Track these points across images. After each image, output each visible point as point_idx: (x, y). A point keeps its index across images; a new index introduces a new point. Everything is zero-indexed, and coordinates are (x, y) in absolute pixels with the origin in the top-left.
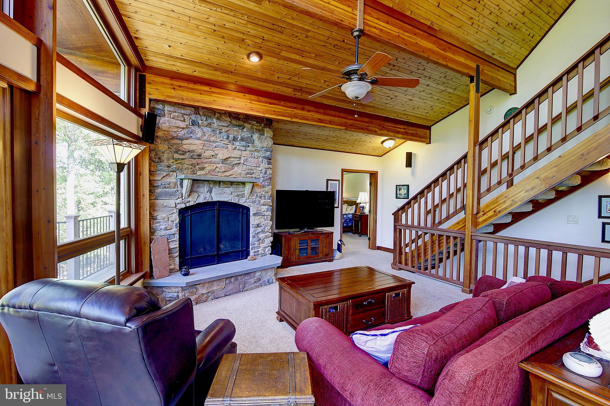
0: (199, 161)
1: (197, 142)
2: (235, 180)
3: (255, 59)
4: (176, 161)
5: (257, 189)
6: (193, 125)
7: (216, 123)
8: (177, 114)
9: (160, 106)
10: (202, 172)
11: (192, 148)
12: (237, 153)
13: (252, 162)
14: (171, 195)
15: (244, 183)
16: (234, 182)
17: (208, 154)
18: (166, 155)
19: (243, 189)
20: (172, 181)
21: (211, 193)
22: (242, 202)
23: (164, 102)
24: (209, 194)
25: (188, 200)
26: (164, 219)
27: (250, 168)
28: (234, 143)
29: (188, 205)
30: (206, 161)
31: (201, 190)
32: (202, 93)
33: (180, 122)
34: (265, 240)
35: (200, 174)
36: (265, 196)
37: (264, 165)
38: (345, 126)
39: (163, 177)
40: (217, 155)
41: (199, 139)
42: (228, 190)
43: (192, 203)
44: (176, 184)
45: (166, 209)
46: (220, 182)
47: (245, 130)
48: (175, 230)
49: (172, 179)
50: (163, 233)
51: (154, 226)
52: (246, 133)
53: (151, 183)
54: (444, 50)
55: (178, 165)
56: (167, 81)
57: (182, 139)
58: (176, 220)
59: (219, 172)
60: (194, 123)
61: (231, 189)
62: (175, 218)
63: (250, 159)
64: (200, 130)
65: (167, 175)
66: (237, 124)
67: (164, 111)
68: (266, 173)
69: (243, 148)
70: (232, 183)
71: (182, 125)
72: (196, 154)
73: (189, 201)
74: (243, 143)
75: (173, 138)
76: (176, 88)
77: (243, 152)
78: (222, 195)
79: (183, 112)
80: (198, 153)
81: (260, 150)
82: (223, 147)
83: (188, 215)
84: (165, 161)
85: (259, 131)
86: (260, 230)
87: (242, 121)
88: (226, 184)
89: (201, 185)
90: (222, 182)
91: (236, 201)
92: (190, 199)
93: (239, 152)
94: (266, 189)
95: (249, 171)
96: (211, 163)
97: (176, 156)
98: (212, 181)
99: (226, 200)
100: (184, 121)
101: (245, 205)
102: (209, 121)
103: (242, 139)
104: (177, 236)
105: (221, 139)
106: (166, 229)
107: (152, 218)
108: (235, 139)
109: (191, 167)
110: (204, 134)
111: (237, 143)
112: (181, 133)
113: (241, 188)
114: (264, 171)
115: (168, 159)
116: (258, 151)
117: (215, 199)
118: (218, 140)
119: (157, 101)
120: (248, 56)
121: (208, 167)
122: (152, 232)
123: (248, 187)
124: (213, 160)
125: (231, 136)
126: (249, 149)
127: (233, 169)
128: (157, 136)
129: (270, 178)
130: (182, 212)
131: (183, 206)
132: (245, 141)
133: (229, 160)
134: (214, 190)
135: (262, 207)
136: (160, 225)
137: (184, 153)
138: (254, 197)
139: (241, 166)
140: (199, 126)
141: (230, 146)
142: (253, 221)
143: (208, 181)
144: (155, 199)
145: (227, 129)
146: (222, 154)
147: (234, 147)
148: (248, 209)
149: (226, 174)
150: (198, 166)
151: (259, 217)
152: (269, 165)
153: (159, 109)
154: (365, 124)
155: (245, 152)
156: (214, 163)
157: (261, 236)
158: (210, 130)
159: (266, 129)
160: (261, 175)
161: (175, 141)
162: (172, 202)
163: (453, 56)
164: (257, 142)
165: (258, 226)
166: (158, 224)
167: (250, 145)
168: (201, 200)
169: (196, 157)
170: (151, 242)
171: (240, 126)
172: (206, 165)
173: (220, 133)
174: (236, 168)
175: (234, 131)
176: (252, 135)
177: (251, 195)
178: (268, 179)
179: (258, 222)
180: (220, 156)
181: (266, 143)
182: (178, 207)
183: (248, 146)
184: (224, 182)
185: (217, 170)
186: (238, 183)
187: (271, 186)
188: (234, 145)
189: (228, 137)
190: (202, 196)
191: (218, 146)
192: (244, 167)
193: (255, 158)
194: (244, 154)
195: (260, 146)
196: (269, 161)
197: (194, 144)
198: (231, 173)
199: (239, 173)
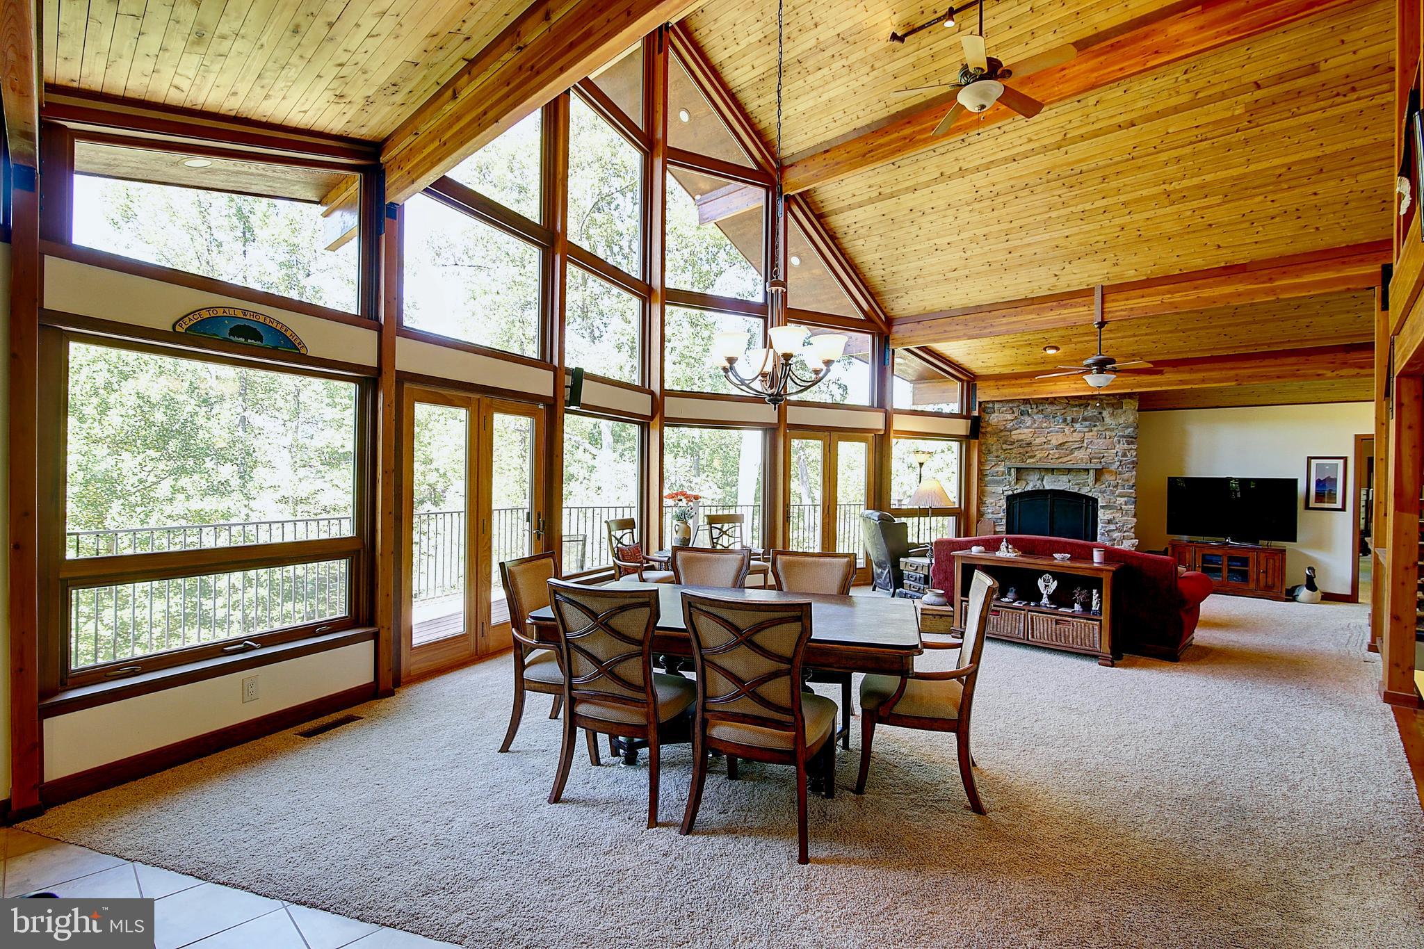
0: (1028, 449)
1: (1026, 430)
2: (1075, 466)
3: (1051, 352)
4: (1005, 451)
5: (1108, 477)
6: (1022, 415)
7: (1049, 409)
8: (1005, 409)
9: (991, 405)
10: (1032, 460)
11: (1021, 437)
12: (1077, 436)
13: (1099, 445)
14: (998, 483)
15: (1087, 470)
16: (1074, 469)
17: (1038, 441)
18: (995, 447)
19: (1086, 477)
21: (1042, 481)
22: (1084, 491)
23: (993, 402)
24: (1040, 482)
25: (1016, 487)
26: (992, 503)
27: (1097, 451)
28: (1074, 424)
29: (1015, 492)
30: (1036, 448)
31: (1031, 478)
33: (1008, 415)
34: (1124, 541)
35: (1031, 462)
36: (1123, 486)
37: (1122, 446)
39: (993, 466)
40: (1050, 441)
41: (1028, 427)
42: (1065, 478)
43: (1019, 491)
44: (1003, 473)
45: (993, 495)
46: (1053, 469)
47: (1090, 408)
48: (1002, 515)
49: (1001, 468)
50: (990, 516)
51: (982, 509)
52: (1090, 412)
53: (980, 470)
54: (1271, 280)
55: (1006, 455)
56: (992, 383)
57: (1011, 431)
58: (1003, 505)
59: (1052, 459)
61: (1070, 477)
62: (1003, 503)
63: (1096, 441)
64: (1030, 418)
65: (996, 464)
66: (1077, 403)
67: (995, 409)
68: (1124, 455)
69: (1086, 430)
70: (1069, 470)
71: (1010, 417)
72: (1024, 442)
73: (1017, 489)
74: (1087, 423)
75: (1002, 431)
76: (1001, 388)
77: (1086, 434)
78: (1055, 483)
79: (1012, 406)
80: (1027, 442)
81: (1113, 428)
82: (1057, 432)
83: (1016, 502)
84: (996, 452)
85: (1112, 407)
86: (1112, 527)
88: (1061, 471)
89: (1031, 473)
90: (1056, 469)
91: (1076, 490)
92: (1018, 487)
93: (1082, 435)
94: (1126, 476)
95: (1096, 455)
96: (1042, 450)
97: (1005, 447)
98: (1043, 468)
99: (1061, 489)
100: (1013, 412)
101: (1090, 495)
102: (1041, 408)
103: (1085, 419)
104: (1004, 521)
105: (1056, 423)
106: (993, 513)
107: (981, 502)
108: (1074, 421)
109: (1018, 455)
110: (1034, 421)
111: (1077, 425)
112: (1009, 425)
113: (1083, 476)
114: (1120, 454)
115: (997, 450)
116: (1112, 430)
117: (1047, 488)
118: (1052, 426)
119: (988, 402)
120: (1045, 349)
121: (1039, 455)
122: (981, 514)
123: (1093, 475)
124: (1046, 446)
125: (1069, 419)
126: (1095, 429)
127: (1073, 454)
128: (983, 433)
129: (1133, 462)
130: (1009, 498)
131: (1010, 493)
132: (1090, 420)
133: (1067, 444)
134: (1046, 477)
135: (1118, 499)
136: (988, 509)
137: (1012, 443)
138: (1104, 486)
139: (1083, 450)
140: (1029, 415)
141: (1067, 430)
142: (1102, 515)
143: (1039, 469)
144: (985, 486)
145: (1063, 411)
146: (1057, 439)
147: (1072, 429)
148: (1095, 501)
149: (1060, 460)
150: (1028, 454)
151: (1112, 511)
152: (1130, 446)
153: (989, 408)
156: (1047, 449)
157: (1116, 535)
158: (1042, 416)
159: (1124, 401)
160: (1116, 459)
161: (1002, 434)
162: (1000, 490)
163: (1297, 281)
164: (1108, 420)
165: (1109, 522)
166: (986, 508)
167: (1097, 423)
168: (1029, 488)
169: (1024, 445)
170: (978, 522)
171: (1080, 405)
172: (1037, 453)
173: (1054, 417)
174: (1076, 453)
175: (1072, 412)
176: (1100, 413)
177: (1098, 484)
178: (1128, 463)
179: (1111, 517)
180: (1054, 442)
181: (1124, 418)
182: (1006, 493)
183: (1095, 426)
184: (1059, 469)
185: (1050, 456)
186: (1079, 470)
187: (1134, 473)
188: (1073, 427)
189: (1065, 420)
190: (1032, 484)
191: (1051, 432)
192: (1088, 450)
193: (1105, 438)
194: (1088, 435)
195: (1114, 423)
196: (1131, 439)
197: (1024, 433)
198: (1068, 458)
199: (1079, 458)
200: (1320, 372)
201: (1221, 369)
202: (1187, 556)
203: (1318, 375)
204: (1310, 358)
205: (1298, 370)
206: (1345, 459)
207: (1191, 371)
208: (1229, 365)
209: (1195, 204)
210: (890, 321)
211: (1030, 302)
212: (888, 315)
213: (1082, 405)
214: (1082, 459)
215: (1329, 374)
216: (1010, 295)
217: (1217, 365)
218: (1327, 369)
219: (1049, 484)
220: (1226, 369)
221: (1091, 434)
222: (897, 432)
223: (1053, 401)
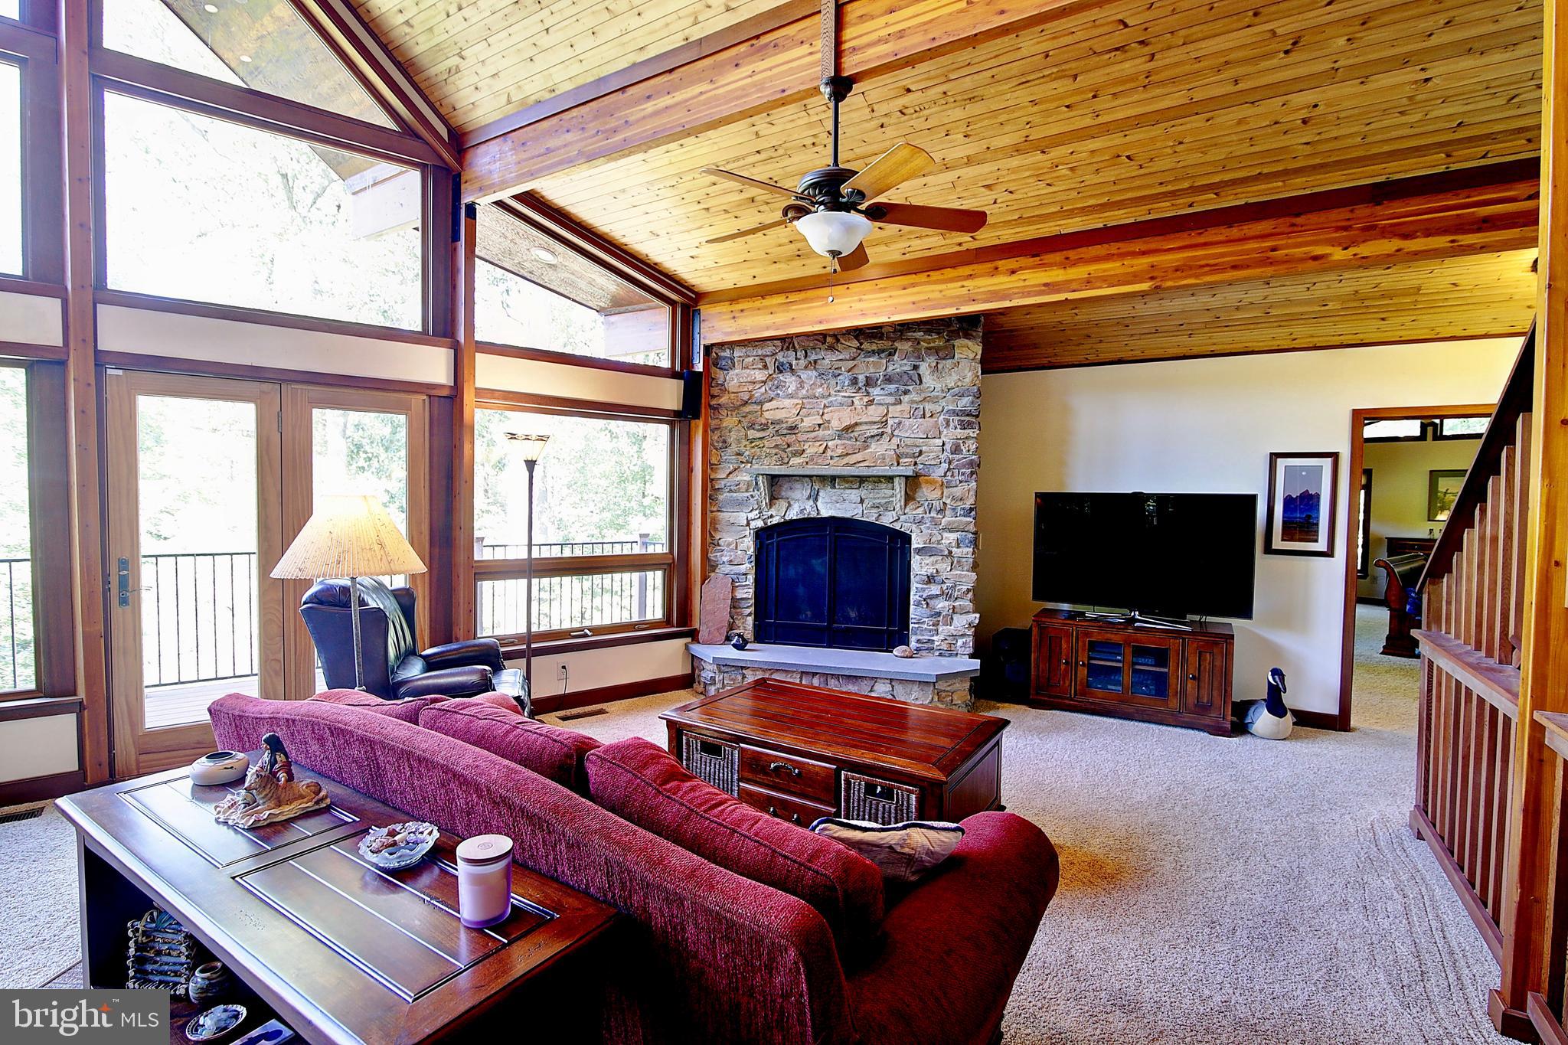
0: (791, 439)
1: (787, 402)
2: (869, 472)
4: (752, 442)
5: (927, 494)
6: (781, 372)
7: (828, 359)
8: (751, 359)
9: (727, 353)
10: (798, 461)
11: (779, 415)
12: (875, 413)
13: (913, 430)
14: (740, 504)
15: (890, 479)
16: (869, 477)
17: (808, 422)
18: (733, 435)
19: (890, 492)
20: (745, 478)
21: (815, 500)
22: (886, 520)
23: (730, 345)
24: (811, 502)
25: (770, 513)
26: (729, 545)
27: (909, 442)
28: (870, 390)
29: (769, 523)
30: (805, 437)
31: (797, 495)
32: (773, 310)
33: (757, 372)
34: (955, 617)
35: (795, 465)
36: (955, 510)
37: (953, 432)
38: (1152, 278)
39: (730, 473)
40: (829, 422)
41: (791, 396)
42: (854, 495)
43: (775, 520)
44: (749, 485)
45: (732, 528)
46: (834, 478)
47: (896, 357)
48: (748, 567)
49: (744, 477)
50: (727, 569)
51: (711, 556)
52: (899, 365)
53: (707, 481)
55: (753, 451)
56: (725, 307)
57: (761, 403)
58: (749, 548)
59: (831, 458)
60: (780, 369)
61: (863, 493)
62: (749, 544)
63: (907, 422)
64: (794, 378)
65: (736, 469)
66: (874, 347)
67: (732, 359)
68: (956, 450)
69: (891, 400)
70: (862, 480)
71: (760, 375)
72: (784, 425)
73: (772, 516)
74: (892, 387)
75: (746, 403)
76: (737, 315)
77: (891, 408)
78: (838, 505)
79: (760, 352)
80: (789, 425)
81: (937, 397)
82: (841, 404)
83: (773, 543)
84: (734, 446)
85: (937, 350)
86: (935, 589)
87: (888, 338)
88: (847, 482)
89: (798, 485)
90: (839, 477)
91: (874, 519)
92: (773, 512)
93: (884, 410)
94: (958, 491)
95: (907, 450)
96: (815, 439)
97: (752, 434)
98: (817, 476)
99: (848, 515)
100: (765, 367)
101: (897, 526)
102: (813, 357)
103: (888, 380)
104: (751, 578)
105: (838, 388)
106: (731, 563)
107: (709, 542)
108: (870, 382)
109: (774, 451)
110: (801, 386)
111: (875, 392)
112: (758, 394)
113: (884, 492)
114: (948, 447)
115: (739, 441)
116: (934, 400)
117: (825, 513)
118: (833, 393)
119: (721, 345)
121: (811, 449)
122: (709, 566)
123: (901, 489)
124: (821, 433)
125: (861, 378)
126: (906, 398)
127: (868, 447)
129: (971, 463)
130: (762, 535)
131: (760, 524)
132: (898, 382)
133: (857, 429)
134: (821, 494)
135: (945, 535)
136: (722, 556)
137: (764, 427)
138: (920, 510)
139: (884, 442)
140: (792, 371)
141: (857, 400)
142: (920, 566)
143: (810, 477)
144: (718, 511)
145: (851, 363)
146: (840, 418)
147: (866, 399)
148: (906, 539)
149: (846, 460)
150: (790, 449)
151: (933, 559)
152: (966, 431)
153: (725, 358)
155: (898, 406)
156: (823, 439)
157: (941, 605)
158: (815, 373)
159: (957, 343)
160: (943, 457)
161: (746, 409)
162: (741, 518)
164: (929, 380)
165: (930, 579)
166: (719, 554)
167: (910, 388)
168: (793, 514)
169: (785, 432)
170: (703, 583)
171: (880, 352)
172: (807, 446)
173: (835, 376)
174: (873, 446)
175: (872, 366)
176: (916, 368)
177: (911, 506)
178: (964, 466)
179: (931, 570)
180: (836, 425)
181: (955, 377)
182: (753, 524)
183: (906, 392)
184: (843, 478)
185: (829, 453)
186: (878, 479)
187: (973, 484)
188: (868, 393)
189: (854, 381)
190: (797, 506)
191: (831, 404)
192: (895, 440)
193: (924, 416)
194: (895, 411)
195: (938, 386)
196: (969, 419)
197: (782, 408)
198: (859, 457)
199: (878, 455)
200: (1319, 250)
201: (1123, 256)
202: (1064, 646)
203: (1315, 258)
204: (1299, 220)
205: (1274, 249)
206: (1335, 456)
207: (1067, 263)
208: (1137, 245)
210: (460, 141)
212: (454, 123)
213: (883, 351)
214: (883, 458)
215: (1338, 254)
217: (1113, 248)
218: (1332, 243)
219: (829, 506)
220: (1133, 254)
221: (899, 408)
222: (480, 392)
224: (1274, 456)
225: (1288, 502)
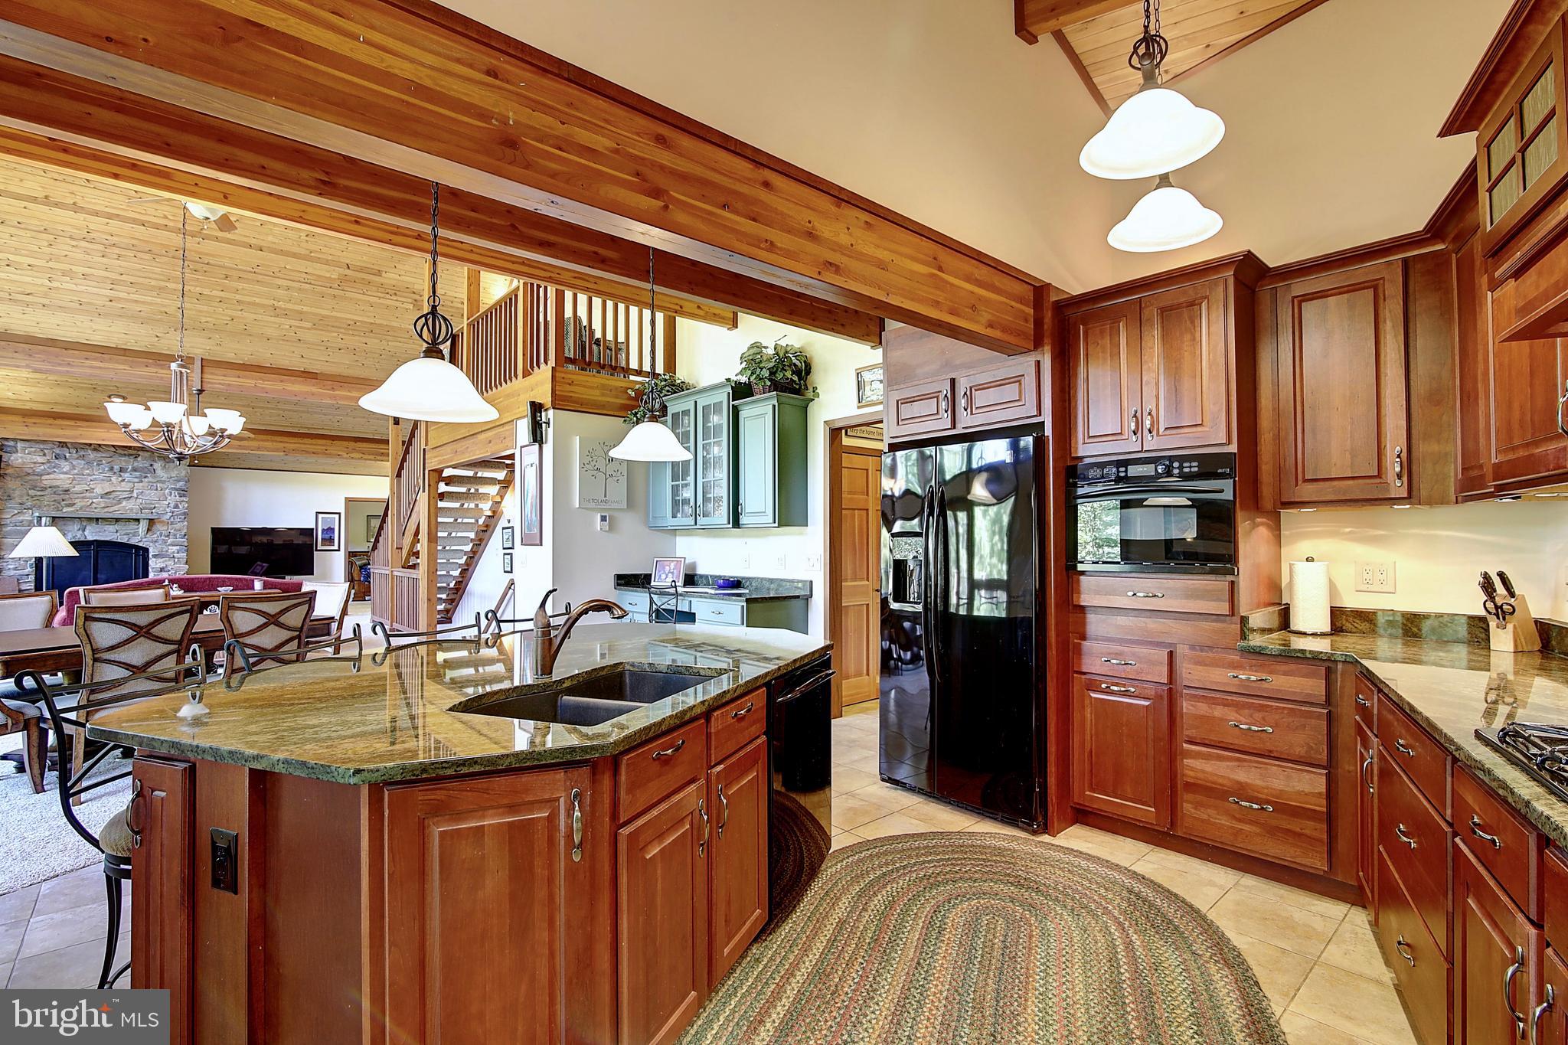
0: (66, 497)
1: (63, 476)
2: (122, 516)
3: (117, 400)
4: (32, 497)
5: (158, 527)
6: (57, 459)
7: (92, 455)
8: (34, 450)
9: (12, 444)
10: (70, 509)
11: (55, 483)
12: (125, 486)
13: (151, 495)
15: (138, 520)
16: (121, 519)
17: (79, 488)
18: (17, 492)
19: (136, 527)
20: (27, 519)
21: (84, 531)
22: (134, 541)
23: (16, 439)
24: (80, 532)
27: (148, 502)
28: (122, 474)
30: (76, 496)
31: (69, 528)
32: (65, 427)
33: (39, 457)
35: (67, 511)
36: (175, 535)
37: (174, 498)
39: (14, 515)
40: (93, 489)
41: (65, 473)
42: (112, 528)
44: (31, 522)
46: (97, 519)
47: (139, 459)
48: (30, 570)
49: (26, 517)
50: (12, 573)
52: (141, 462)
55: (34, 502)
56: (16, 418)
57: (41, 475)
59: (96, 508)
60: (57, 457)
61: (117, 527)
63: (146, 492)
64: (67, 463)
65: (19, 513)
66: (125, 453)
67: (15, 448)
68: (176, 507)
69: (136, 480)
70: (117, 520)
71: (40, 459)
72: (61, 489)
74: (137, 474)
75: (28, 474)
76: (31, 424)
77: (136, 484)
78: (101, 533)
79: (42, 447)
81: (165, 481)
82: (103, 480)
84: (17, 498)
85: (164, 458)
88: (108, 521)
89: (70, 523)
90: (102, 518)
91: (125, 540)
93: (131, 485)
94: (178, 526)
95: (147, 506)
96: (83, 498)
97: (32, 492)
98: (85, 518)
99: (108, 539)
100: (45, 455)
101: (141, 544)
102: (82, 453)
103: (135, 470)
104: (33, 577)
105: (100, 471)
106: (15, 569)
108: (121, 470)
109: (53, 503)
110: (74, 467)
111: (126, 475)
112: (39, 469)
113: (133, 526)
114: (172, 505)
115: (21, 496)
116: (163, 482)
117: (90, 538)
118: (96, 473)
119: (7, 439)
121: (80, 503)
123: (143, 525)
124: (88, 495)
125: (116, 468)
126: (146, 480)
127: (120, 503)
129: (185, 513)
132: (140, 471)
133: (113, 493)
134: (88, 528)
135: (170, 547)
136: (8, 565)
137: (43, 489)
138: (155, 536)
139: (132, 501)
140: (66, 459)
141: (114, 478)
142: (155, 563)
143: (80, 518)
145: (110, 459)
146: (102, 488)
147: (120, 479)
148: (146, 550)
149: (106, 510)
150: (64, 502)
151: (164, 559)
152: (181, 498)
153: (10, 446)
154: (319, 447)
156: (89, 498)
158: (83, 462)
160: (168, 510)
161: (29, 478)
164: (160, 472)
165: (162, 570)
167: (148, 475)
169: (62, 492)
171: (129, 455)
172: (77, 501)
173: (98, 465)
174: (124, 503)
175: (120, 462)
176: (151, 465)
177: (150, 533)
178: (180, 514)
179: (163, 565)
180: (99, 490)
181: (176, 472)
183: (145, 477)
184: (104, 519)
185: (94, 505)
186: (128, 520)
187: (186, 523)
188: (121, 476)
189: (112, 469)
190: (71, 534)
191: (95, 479)
192: (138, 500)
193: (157, 490)
194: (138, 485)
195: (166, 476)
196: (183, 492)
197: (59, 479)
198: (115, 508)
199: (128, 508)
200: (340, 453)
203: (337, 454)
205: (326, 449)
206: (339, 514)
208: (279, 438)
209: (293, 322)
211: (122, 352)
213: (132, 455)
214: (132, 509)
215: (345, 455)
216: (97, 339)
217: (269, 437)
218: (344, 451)
219: (93, 534)
220: (276, 441)
221: (141, 484)
223: (97, 448)
224: (317, 513)
225: (323, 530)
